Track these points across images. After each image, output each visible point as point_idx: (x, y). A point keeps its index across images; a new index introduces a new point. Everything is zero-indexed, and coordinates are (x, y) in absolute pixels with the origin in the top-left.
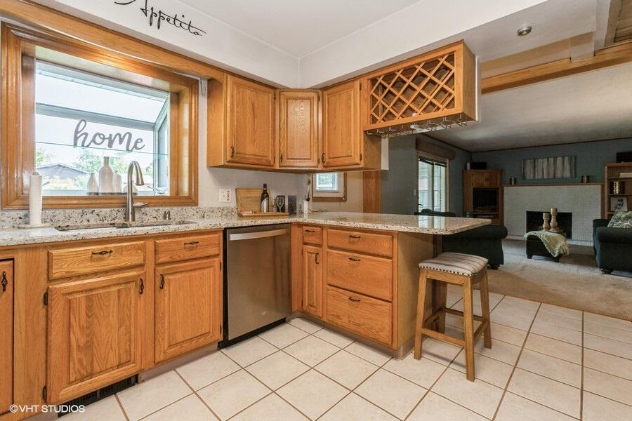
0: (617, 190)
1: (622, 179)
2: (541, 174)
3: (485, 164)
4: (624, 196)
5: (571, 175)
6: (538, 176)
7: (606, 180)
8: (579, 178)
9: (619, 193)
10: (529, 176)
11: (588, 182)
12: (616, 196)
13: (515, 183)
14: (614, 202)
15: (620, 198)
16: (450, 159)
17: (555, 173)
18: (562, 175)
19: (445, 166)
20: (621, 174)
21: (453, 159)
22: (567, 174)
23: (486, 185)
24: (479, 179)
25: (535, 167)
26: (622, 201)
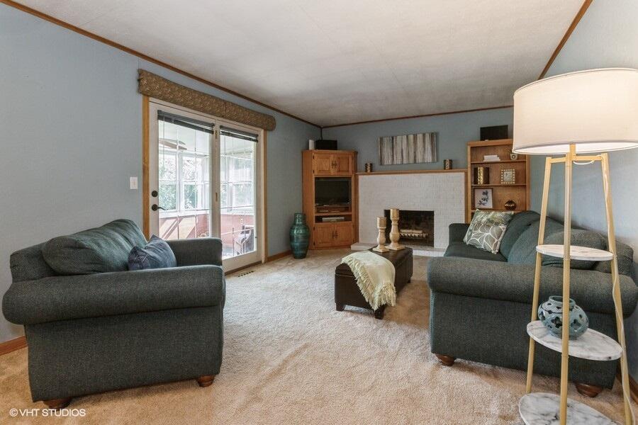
0: (481, 179)
1: (485, 163)
2: (400, 157)
3: (335, 142)
4: (488, 187)
5: (433, 159)
6: (398, 161)
7: (469, 165)
8: (441, 163)
9: (484, 183)
10: (387, 161)
11: (451, 168)
12: (480, 188)
13: (371, 171)
14: (479, 195)
15: (485, 191)
16: (266, 130)
17: (415, 157)
18: (424, 159)
19: (256, 141)
20: (485, 157)
21: (272, 130)
22: (429, 158)
23: (333, 172)
24: (324, 164)
25: (393, 148)
26: (486, 193)
